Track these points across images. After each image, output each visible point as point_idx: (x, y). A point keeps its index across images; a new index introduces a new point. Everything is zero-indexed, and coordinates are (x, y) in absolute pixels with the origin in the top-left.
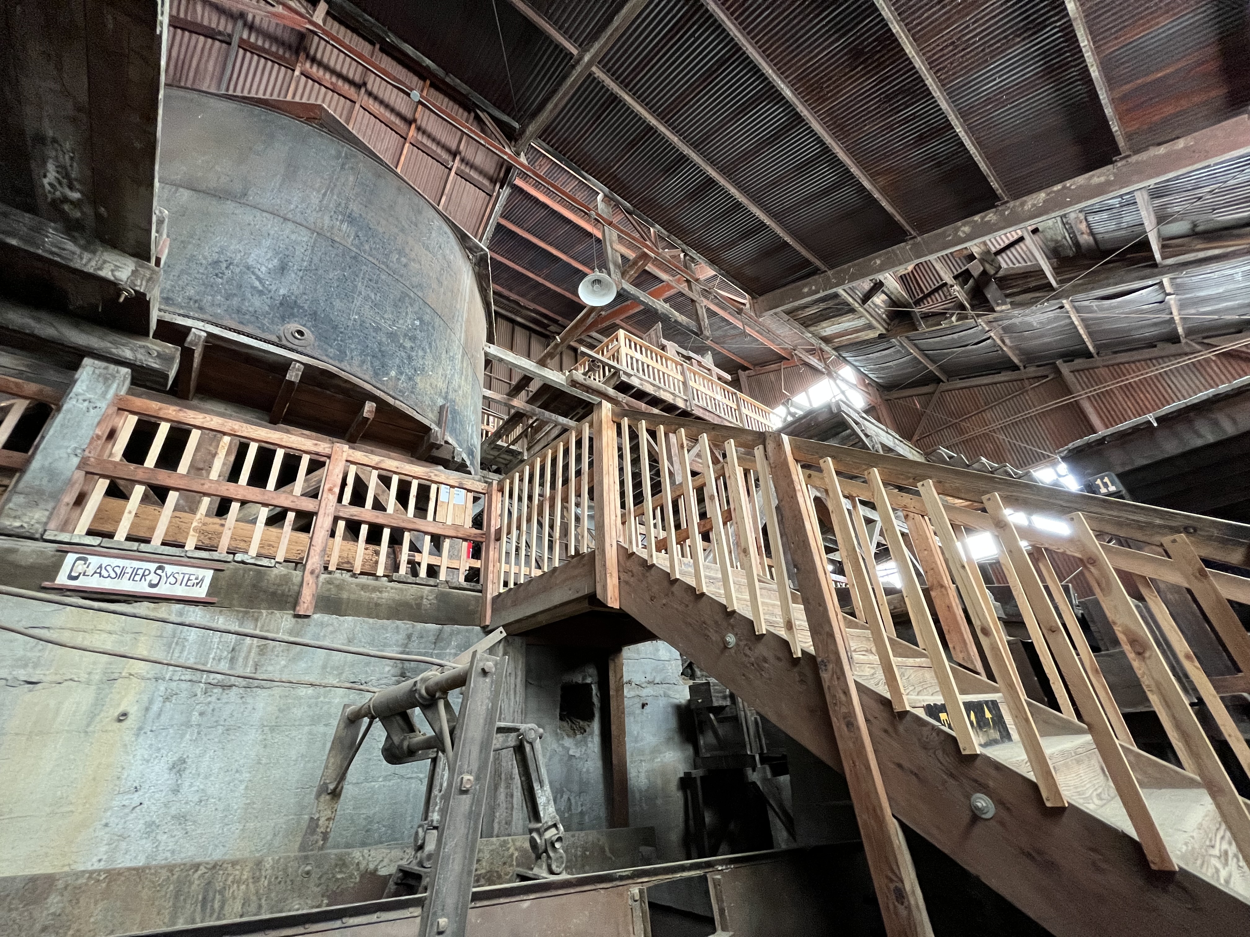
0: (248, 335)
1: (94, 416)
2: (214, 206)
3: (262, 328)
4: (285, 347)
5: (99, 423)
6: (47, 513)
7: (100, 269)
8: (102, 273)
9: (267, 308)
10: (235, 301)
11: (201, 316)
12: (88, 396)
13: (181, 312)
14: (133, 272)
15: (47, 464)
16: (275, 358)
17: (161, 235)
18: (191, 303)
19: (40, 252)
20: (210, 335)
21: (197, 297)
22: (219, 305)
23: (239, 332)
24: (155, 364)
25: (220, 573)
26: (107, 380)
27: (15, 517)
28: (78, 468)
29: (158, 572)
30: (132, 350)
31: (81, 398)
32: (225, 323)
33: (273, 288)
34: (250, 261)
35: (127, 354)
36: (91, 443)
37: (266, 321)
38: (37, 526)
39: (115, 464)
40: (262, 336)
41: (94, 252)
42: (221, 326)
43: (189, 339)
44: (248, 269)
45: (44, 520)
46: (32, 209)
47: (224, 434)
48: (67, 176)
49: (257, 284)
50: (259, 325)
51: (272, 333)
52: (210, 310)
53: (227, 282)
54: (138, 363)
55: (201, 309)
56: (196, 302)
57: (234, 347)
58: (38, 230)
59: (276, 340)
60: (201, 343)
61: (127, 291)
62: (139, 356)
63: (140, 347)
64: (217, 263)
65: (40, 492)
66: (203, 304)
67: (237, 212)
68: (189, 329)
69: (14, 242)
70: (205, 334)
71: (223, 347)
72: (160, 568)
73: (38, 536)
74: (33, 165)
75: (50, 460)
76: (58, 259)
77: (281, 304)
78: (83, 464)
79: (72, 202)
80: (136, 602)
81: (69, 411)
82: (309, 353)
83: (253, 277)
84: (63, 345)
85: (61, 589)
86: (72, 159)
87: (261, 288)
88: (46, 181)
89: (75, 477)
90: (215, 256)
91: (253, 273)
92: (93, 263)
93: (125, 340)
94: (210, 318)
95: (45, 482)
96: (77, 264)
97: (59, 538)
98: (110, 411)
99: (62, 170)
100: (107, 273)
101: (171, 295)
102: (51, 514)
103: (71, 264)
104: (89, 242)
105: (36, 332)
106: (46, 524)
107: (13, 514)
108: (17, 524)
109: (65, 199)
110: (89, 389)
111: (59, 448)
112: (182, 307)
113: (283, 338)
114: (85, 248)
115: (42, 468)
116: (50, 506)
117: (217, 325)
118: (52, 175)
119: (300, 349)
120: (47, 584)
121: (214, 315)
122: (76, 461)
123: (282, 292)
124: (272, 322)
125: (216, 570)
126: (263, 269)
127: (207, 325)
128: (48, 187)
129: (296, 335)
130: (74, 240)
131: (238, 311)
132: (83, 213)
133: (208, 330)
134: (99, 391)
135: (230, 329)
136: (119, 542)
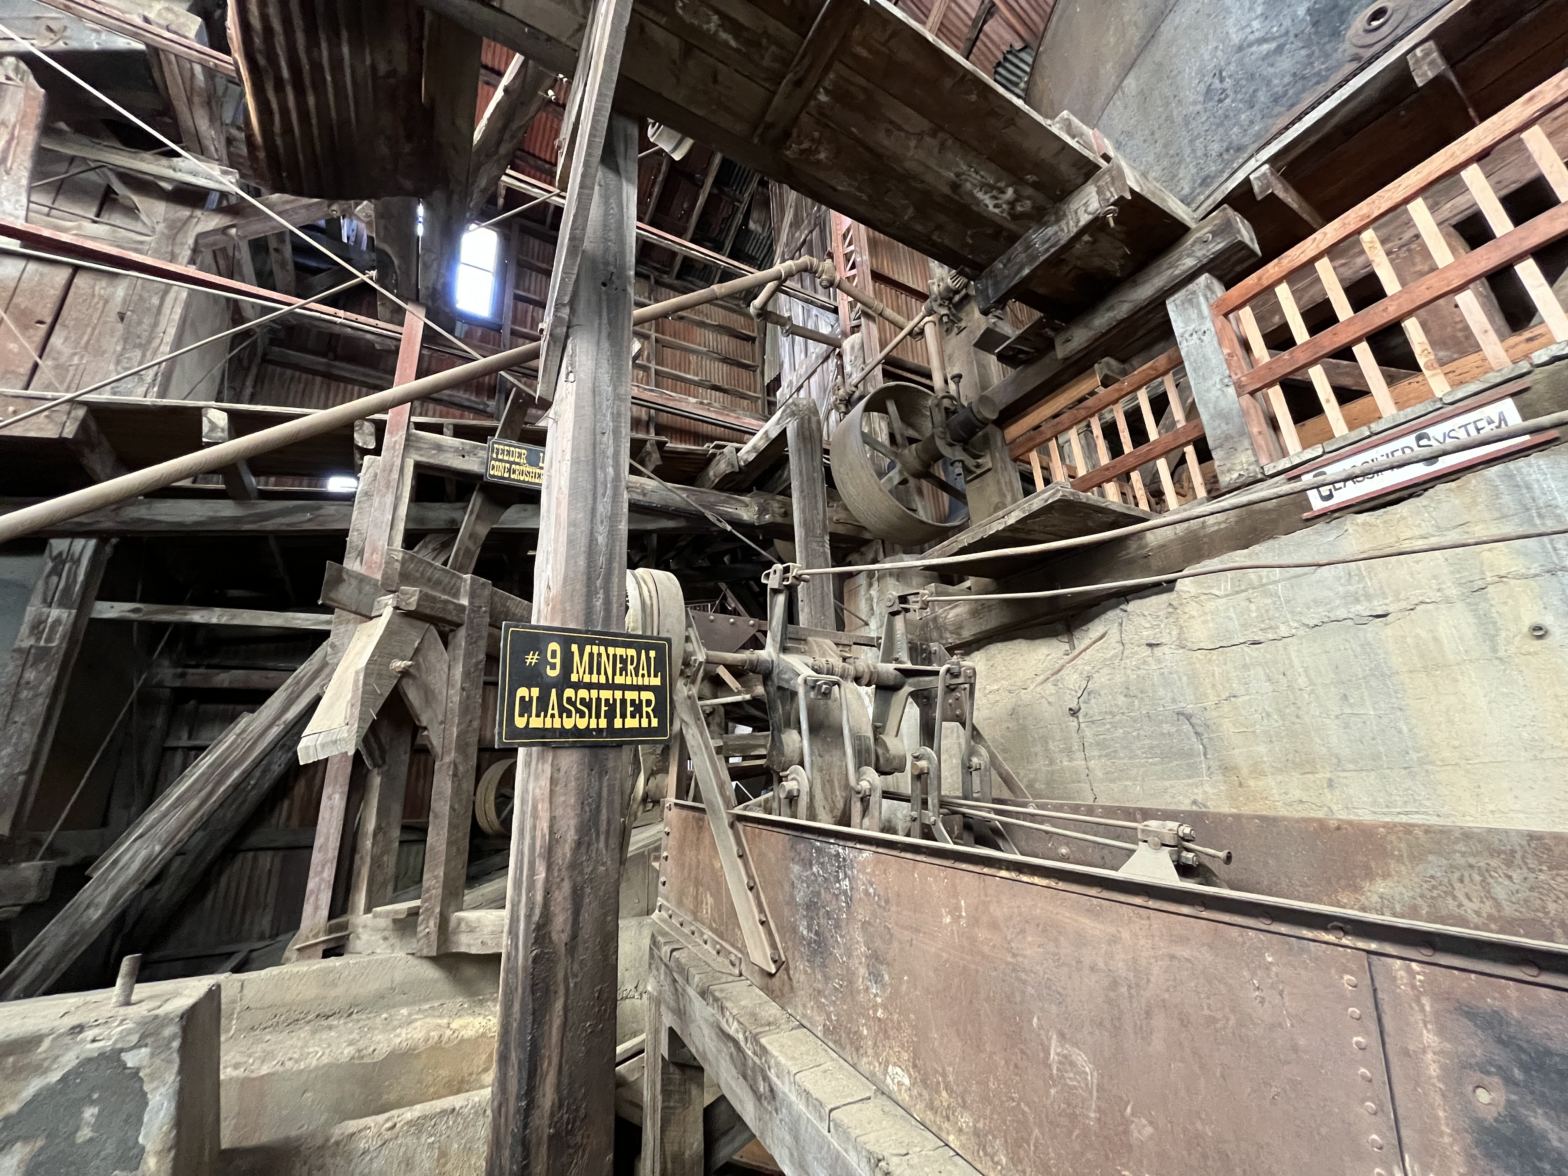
0: (1313, 107)
1: (1210, 340)
2: (1157, 53)
3: (1321, 79)
4: (1376, 57)
5: (1220, 344)
6: (1250, 452)
7: (1078, 221)
8: (1082, 223)
9: (1303, 52)
10: (1263, 97)
11: (1246, 156)
12: (1190, 328)
13: (1226, 175)
14: (1098, 193)
15: (1212, 410)
16: (1378, 85)
17: (1081, 135)
18: (1226, 157)
19: (1042, 259)
20: (1272, 160)
21: (1225, 145)
22: (1252, 122)
23: (1299, 118)
24: (1219, 245)
25: (1525, 395)
26: (1190, 301)
27: (1229, 471)
28: (1239, 395)
29: (1422, 443)
30: (1189, 256)
31: (1187, 335)
32: (1274, 130)
33: (1287, 23)
34: (1236, 38)
35: (1189, 263)
36: (1229, 366)
37: (1318, 66)
38: (1251, 468)
39: (1268, 366)
40: (1331, 85)
41: (1065, 215)
42: (1274, 138)
43: (1256, 189)
44: (1240, 49)
45: (1253, 459)
46: (1013, 238)
47: (1359, 232)
48: (992, 187)
49: (1266, 47)
50: (1315, 80)
51: (1339, 66)
52: (1246, 140)
53: (1236, 92)
54: (1205, 261)
55: (1239, 149)
56: (1227, 150)
57: (1313, 140)
58: (1029, 246)
59: (1355, 65)
60: (1272, 179)
61: (1108, 212)
62: (1199, 254)
63: (1193, 245)
64: (1209, 90)
65: (1228, 438)
66: (1235, 144)
67: (1177, 22)
68: (1247, 181)
69: (1026, 271)
70: (1267, 166)
71: (1303, 153)
72: (1419, 438)
73: (1260, 476)
74: (975, 208)
75: (1211, 406)
76: (1053, 250)
77: (1315, 24)
78: (1240, 388)
79: (1017, 200)
80: (1426, 490)
81: (1187, 353)
82: (1422, 15)
83: (1254, 48)
84: (1141, 309)
85: (1325, 514)
86: (977, 173)
87: (1273, 45)
88: (991, 208)
89: (1244, 404)
90: (1202, 88)
91: (1250, 45)
92: (1071, 223)
93: (1175, 255)
94: (1256, 146)
95: (1224, 427)
96: (1064, 238)
97: (1280, 467)
98: (1219, 325)
99: (987, 187)
100: (1085, 219)
101: (1203, 174)
102: (1254, 450)
103: (1063, 242)
104: (1056, 213)
105: (1119, 318)
106: (1257, 461)
107: (1225, 468)
108: (1235, 475)
109: (1012, 204)
110: (1186, 323)
111: (1208, 390)
112: (1222, 171)
113: (1361, 51)
114: (1058, 221)
115: (1212, 417)
116: (1246, 443)
117: (1268, 143)
118: (986, 199)
119: (1400, 32)
120: (1306, 515)
121: (1258, 136)
122: (1231, 391)
123: (1301, 11)
124: (1327, 56)
125: (1512, 395)
126: (1256, 24)
127: (1258, 156)
128: (997, 211)
129: (1375, 24)
130: (1046, 225)
131: (1276, 100)
132: (1029, 198)
133: (1265, 158)
134: (1194, 316)
135: (1287, 128)
136: (1344, 437)
